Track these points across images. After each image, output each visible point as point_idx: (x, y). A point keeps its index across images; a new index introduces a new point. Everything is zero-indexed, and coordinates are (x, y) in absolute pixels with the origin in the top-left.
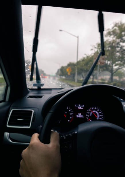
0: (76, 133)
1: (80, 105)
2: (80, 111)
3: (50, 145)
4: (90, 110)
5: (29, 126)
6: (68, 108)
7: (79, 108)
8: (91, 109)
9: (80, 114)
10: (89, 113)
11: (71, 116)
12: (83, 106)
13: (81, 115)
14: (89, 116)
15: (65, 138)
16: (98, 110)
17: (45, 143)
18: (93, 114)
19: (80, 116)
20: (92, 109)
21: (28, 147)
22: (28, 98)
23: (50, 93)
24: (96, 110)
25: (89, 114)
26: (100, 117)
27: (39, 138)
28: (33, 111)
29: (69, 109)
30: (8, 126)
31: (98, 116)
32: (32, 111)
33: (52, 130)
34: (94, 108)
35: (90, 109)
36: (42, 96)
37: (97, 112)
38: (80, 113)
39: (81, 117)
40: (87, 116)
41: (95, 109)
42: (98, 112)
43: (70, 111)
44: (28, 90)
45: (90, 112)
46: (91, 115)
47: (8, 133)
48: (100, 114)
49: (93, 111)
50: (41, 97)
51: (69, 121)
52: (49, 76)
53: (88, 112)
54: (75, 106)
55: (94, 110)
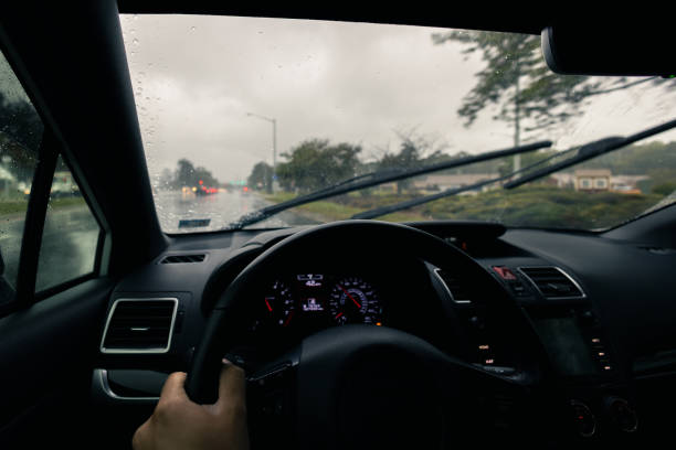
0: (294, 364)
1: (310, 276)
2: (312, 292)
3: (218, 409)
4: (340, 289)
5: (165, 347)
6: (278, 286)
7: (309, 284)
8: (343, 286)
9: (313, 301)
10: (337, 296)
11: (287, 307)
12: (321, 278)
13: (317, 303)
14: (339, 304)
15: (262, 382)
16: (364, 287)
17: (201, 404)
18: (348, 299)
19: (313, 306)
20: (347, 284)
21: (150, 420)
22: (164, 262)
23: (228, 245)
24: (357, 287)
25: (338, 300)
26: (370, 306)
27: (186, 386)
28: (176, 300)
29: (279, 289)
30: (104, 350)
31: (365, 303)
32: (173, 303)
33: (224, 361)
34: (351, 283)
35: (341, 286)
36: (204, 256)
37: (360, 294)
38: (312, 297)
39: (316, 309)
40: (334, 306)
41: (355, 283)
42: (364, 291)
43: (283, 293)
44: (166, 237)
45: (340, 293)
46: (342, 302)
47: (105, 371)
48: (369, 298)
49: (350, 291)
50: (199, 258)
51: (281, 322)
52: (229, 187)
53: (336, 294)
54: (299, 278)
55: (352, 286)
